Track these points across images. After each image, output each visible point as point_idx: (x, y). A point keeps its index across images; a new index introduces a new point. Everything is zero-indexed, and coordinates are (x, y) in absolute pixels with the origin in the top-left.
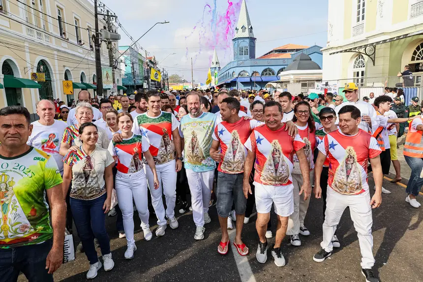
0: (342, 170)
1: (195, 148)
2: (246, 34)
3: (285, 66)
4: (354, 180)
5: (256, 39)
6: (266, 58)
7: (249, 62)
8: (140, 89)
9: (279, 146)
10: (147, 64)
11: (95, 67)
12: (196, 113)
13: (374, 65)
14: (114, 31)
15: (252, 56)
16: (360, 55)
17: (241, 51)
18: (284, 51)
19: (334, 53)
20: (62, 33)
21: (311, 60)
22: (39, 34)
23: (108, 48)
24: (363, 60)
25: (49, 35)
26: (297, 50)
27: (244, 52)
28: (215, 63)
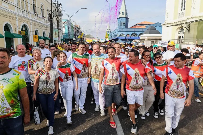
0: (175, 85)
1: (97, 71)
2: (124, 16)
3: (143, 32)
4: (180, 91)
5: (129, 18)
6: (133, 28)
7: (125, 29)
8: (72, 41)
9: (138, 71)
10: (75, 28)
11: (50, 29)
12: (98, 54)
13: (189, 33)
14: (60, 12)
15: (127, 26)
16: (181, 28)
17: (121, 24)
18: (142, 25)
19: (169, 26)
20: (35, 12)
21: (156, 29)
22: (23, 12)
23: (57, 20)
24: (183, 30)
25: (28, 13)
26: (149, 24)
27: (123, 25)
28: (108, 30)
